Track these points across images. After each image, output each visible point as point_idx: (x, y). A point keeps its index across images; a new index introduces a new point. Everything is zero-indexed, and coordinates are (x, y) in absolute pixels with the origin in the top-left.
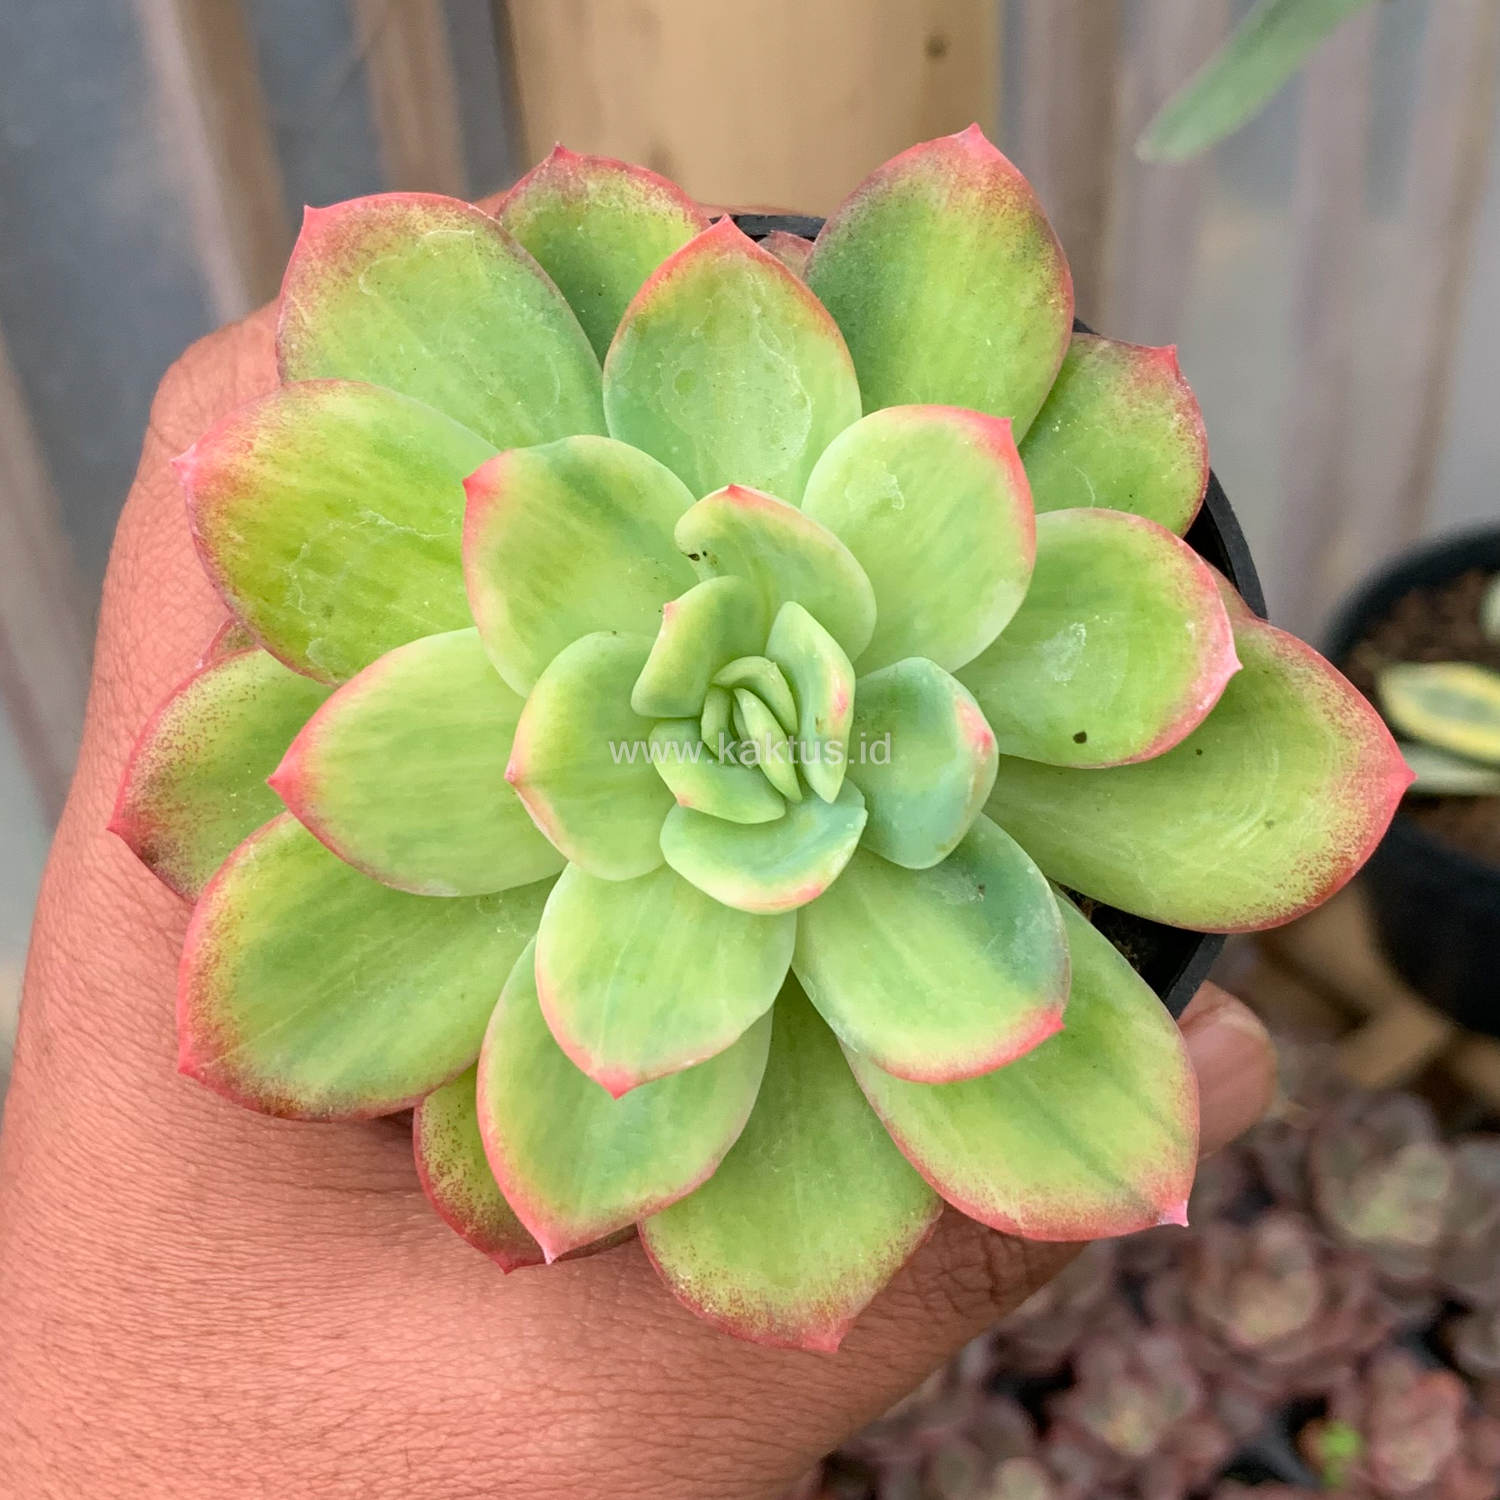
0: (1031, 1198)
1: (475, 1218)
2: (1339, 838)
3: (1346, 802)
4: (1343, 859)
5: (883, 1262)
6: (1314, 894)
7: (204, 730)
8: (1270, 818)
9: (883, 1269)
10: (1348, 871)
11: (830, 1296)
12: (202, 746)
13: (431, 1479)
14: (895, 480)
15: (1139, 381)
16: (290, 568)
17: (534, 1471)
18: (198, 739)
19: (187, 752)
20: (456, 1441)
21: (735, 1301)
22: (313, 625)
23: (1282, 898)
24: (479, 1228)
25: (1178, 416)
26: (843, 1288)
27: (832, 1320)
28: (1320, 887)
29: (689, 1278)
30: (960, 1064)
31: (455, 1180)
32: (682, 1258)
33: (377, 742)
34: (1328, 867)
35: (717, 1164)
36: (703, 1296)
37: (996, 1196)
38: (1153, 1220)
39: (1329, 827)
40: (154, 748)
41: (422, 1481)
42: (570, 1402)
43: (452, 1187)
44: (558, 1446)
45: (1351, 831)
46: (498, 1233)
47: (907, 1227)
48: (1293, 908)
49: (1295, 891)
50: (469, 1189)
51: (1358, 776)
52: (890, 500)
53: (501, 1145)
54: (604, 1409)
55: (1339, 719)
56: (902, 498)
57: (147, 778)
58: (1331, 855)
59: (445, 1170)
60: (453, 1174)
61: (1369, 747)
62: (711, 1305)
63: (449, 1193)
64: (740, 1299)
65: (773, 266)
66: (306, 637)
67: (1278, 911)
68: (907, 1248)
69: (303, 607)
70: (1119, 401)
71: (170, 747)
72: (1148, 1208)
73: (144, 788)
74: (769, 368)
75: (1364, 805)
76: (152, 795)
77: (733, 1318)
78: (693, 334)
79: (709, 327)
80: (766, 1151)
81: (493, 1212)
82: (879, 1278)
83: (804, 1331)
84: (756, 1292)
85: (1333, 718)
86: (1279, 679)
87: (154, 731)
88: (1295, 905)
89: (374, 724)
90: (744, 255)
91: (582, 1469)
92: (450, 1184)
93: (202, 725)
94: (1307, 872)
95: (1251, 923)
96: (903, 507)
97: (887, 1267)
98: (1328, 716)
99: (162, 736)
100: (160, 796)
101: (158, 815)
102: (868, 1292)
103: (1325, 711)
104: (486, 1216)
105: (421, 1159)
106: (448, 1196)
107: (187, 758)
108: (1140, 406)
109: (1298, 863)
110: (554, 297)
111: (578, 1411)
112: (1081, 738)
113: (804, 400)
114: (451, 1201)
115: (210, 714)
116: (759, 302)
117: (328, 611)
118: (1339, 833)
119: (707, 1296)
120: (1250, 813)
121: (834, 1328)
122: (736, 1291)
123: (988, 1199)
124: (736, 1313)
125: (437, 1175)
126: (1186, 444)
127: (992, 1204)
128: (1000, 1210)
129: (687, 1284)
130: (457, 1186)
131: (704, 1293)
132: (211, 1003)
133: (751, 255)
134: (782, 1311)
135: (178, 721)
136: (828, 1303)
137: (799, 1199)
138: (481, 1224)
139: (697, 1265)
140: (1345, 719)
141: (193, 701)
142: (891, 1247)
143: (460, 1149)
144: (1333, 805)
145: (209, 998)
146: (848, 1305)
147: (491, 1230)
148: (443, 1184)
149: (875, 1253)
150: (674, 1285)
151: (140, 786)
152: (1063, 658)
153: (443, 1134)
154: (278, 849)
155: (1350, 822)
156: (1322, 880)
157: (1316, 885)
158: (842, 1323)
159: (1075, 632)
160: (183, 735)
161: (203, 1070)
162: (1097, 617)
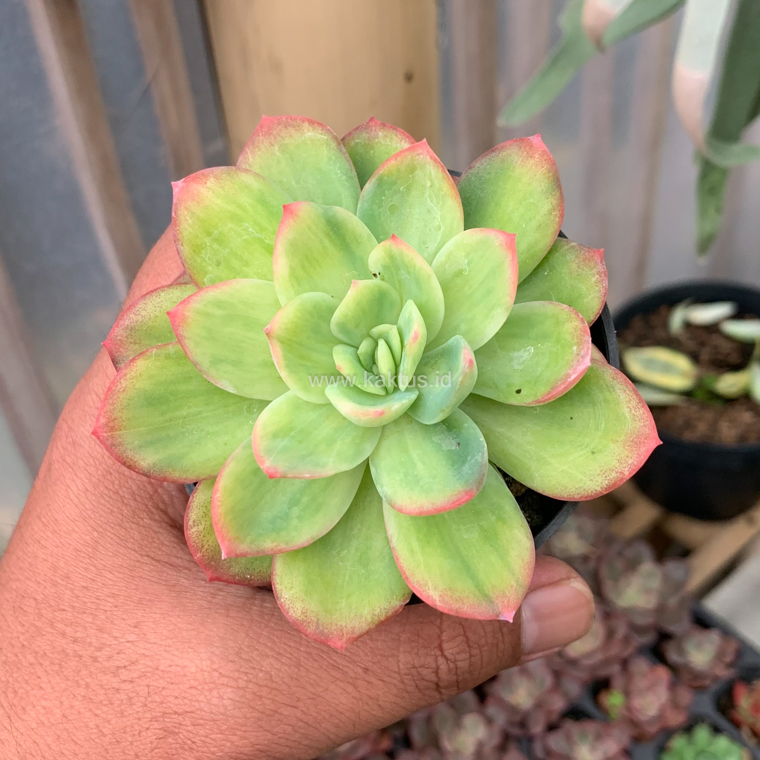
0: (446, 593)
1: (203, 550)
2: (621, 463)
3: (628, 448)
4: (621, 473)
5: (375, 615)
6: (605, 486)
7: (155, 311)
8: (594, 450)
10: (622, 479)
11: (347, 624)
12: (152, 317)
13: (156, 702)
14: (466, 261)
15: (584, 260)
16: (208, 240)
17: (201, 710)
18: (152, 314)
19: (145, 318)
20: (171, 687)
21: (304, 613)
22: (210, 268)
23: (591, 486)
24: (203, 556)
25: (597, 276)
26: (353, 622)
27: (345, 635)
28: (609, 484)
29: (287, 597)
30: (425, 508)
31: (199, 530)
32: (286, 588)
33: (218, 312)
34: (614, 475)
35: (312, 542)
36: (290, 607)
37: (430, 588)
38: (498, 616)
39: (618, 458)
40: (132, 313)
41: (152, 702)
42: (225, 681)
43: (196, 533)
44: (215, 701)
45: (627, 461)
46: (211, 561)
47: (390, 602)
48: (594, 492)
49: (597, 484)
50: (204, 536)
51: (636, 437)
52: (462, 270)
53: (219, 503)
54: (239, 688)
55: (633, 412)
56: (467, 269)
57: (126, 325)
58: (616, 470)
59: (196, 524)
60: (199, 527)
61: (644, 426)
62: (292, 612)
63: (194, 534)
64: (306, 613)
65: (440, 165)
66: (206, 273)
67: (588, 492)
68: (388, 612)
69: (209, 259)
70: (574, 266)
71: (139, 315)
72: (497, 610)
74: (429, 211)
75: (635, 450)
76: (125, 333)
77: (300, 621)
78: (401, 189)
79: (408, 189)
80: (338, 553)
81: (212, 551)
82: (371, 622)
83: (331, 636)
84: (314, 612)
85: (631, 411)
86: (611, 389)
87: (135, 307)
88: (596, 490)
89: (219, 304)
90: (428, 157)
91: (222, 714)
92: (197, 531)
93: (155, 309)
94: (604, 476)
95: (576, 496)
96: (467, 273)
97: (376, 618)
98: (629, 409)
99: (137, 309)
100: (128, 335)
101: (125, 343)
102: (365, 627)
103: (628, 407)
104: (208, 551)
105: (187, 517)
106: (194, 536)
107: (145, 321)
108: (582, 269)
109: (601, 471)
110: (352, 171)
111: (227, 686)
112: (519, 391)
113: (440, 228)
114: (195, 539)
115: (160, 305)
116: (431, 180)
117: (218, 264)
118: (622, 461)
119: (292, 607)
120: (587, 446)
121: (344, 639)
122: (305, 609)
123: (427, 588)
124: (303, 619)
125: (192, 525)
126: (597, 289)
127: (427, 591)
128: (430, 594)
129: (285, 599)
130: (199, 532)
131: (291, 605)
132: (115, 408)
133: (431, 157)
134: (323, 624)
135: (146, 304)
136: (345, 627)
137: (347, 578)
138: (205, 555)
139: (292, 592)
140: (636, 412)
141: (154, 298)
142: (381, 609)
143: (205, 517)
144: (622, 448)
145: (115, 406)
146: (354, 631)
147: (208, 559)
148: (193, 530)
149: (373, 609)
150: (279, 599)
151: (121, 328)
152: (521, 360)
153: (201, 508)
154: (165, 354)
155: (628, 457)
156: (610, 481)
157: (607, 483)
158: (349, 638)
159: (529, 350)
160: (146, 310)
161: (102, 436)
162: (540, 345)
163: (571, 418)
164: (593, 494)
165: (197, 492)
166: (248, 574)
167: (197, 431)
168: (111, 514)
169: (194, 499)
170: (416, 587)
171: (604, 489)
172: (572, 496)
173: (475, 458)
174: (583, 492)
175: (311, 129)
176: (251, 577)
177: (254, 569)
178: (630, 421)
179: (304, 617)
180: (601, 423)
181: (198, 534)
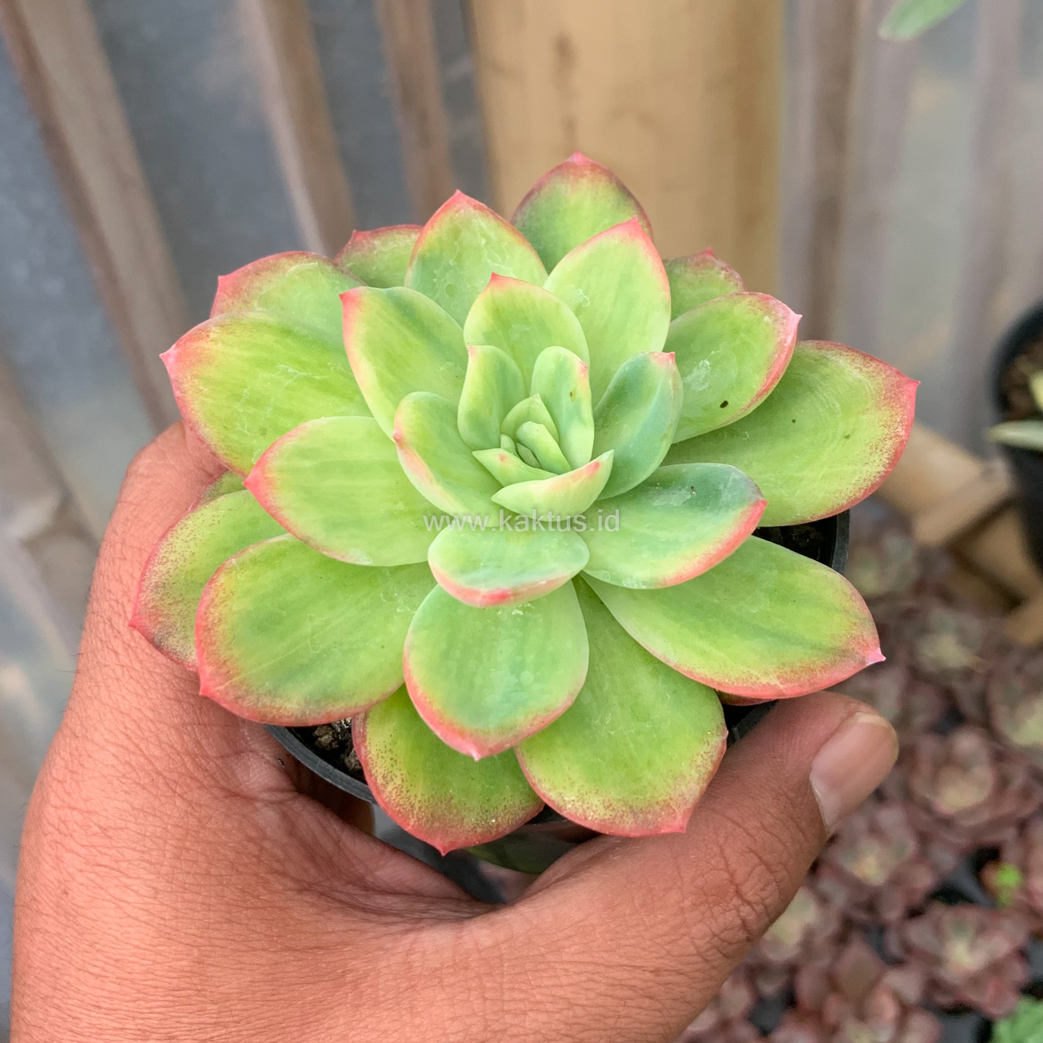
1: (415, 812)
2: (889, 426)
3: (885, 408)
4: (896, 436)
5: (700, 766)
6: (887, 461)
7: (188, 547)
8: (847, 434)
9: (701, 771)
11: (670, 795)
12: (188, 557)
14: (581, 291)
15: (697, 265)
16: (238, 406)
18: (185, 553)
19: (178, 563)
21: (608, 807)
22: (255, 442)
23: (870, 471)
24: (419, 819)
25: (723, 272)
26: (677, 787)
27: (676, 810)
28: (890, 457)
29: (573, 798)
31: (397, 785)
32: (565, 788)
34: (890, 444)
36: (585, 808)
37: (759, 676)
38: (863, 662)
39: (881, 423)
40: (157, 564)
43: (395, 791)
45: (894, 420)
46: (432, 823)
47: (708, 742)
49: (876, 464)
50: (408, 791)
51: (887, 392)
52: (581, 304)
55: (865, 369)
56: (588, 299)
57: (153, 585)
58: (889, 437)
59: (389, 778)
60: (395, 780)
61: (888, 376)
62: (592, 813)
63: (394, 794)
64: (611, 805)
66: (252, 450)
67: (870, 481)
68: (712, 756)
69: (248, 430)
71: (168, 561)
72: (857, 656)
73: (152, 591)
75: (896, 404)
76: (158, 595)
77: (609, 817)
78: (451, 263)
79: (459, 260)
80: (602, 721)
81: (427, 807)
82: (700, 779)
83: (659, 820)
84: (620, 800)
85: (861, 370)
86: (824, 361)
87: (156, 555)
88: (879, 472)
90: (471, 209)
92: (394, 789)
93: (187, 544)
94: (878, 451)
95: (857, 495)
96: (589, 304)
97: (703, 770)
98: (858, 370)
99: (161, 556)
100: (163, 595)
101: (162, 608)
103: (856, 368)
104: (422, 810)
105: (371, 776)
106: (394, 797)
107: (179, 566)
108: (701, 273)
109: (871, 448)
112: (724, 404)
114: (396, 801)
115: (192, 537)
116: (484, 235)
117: (264, 431)
118: (888, 424)
119: (588, 808)
120: (834, 436)
121: (679, 817)
122: (607, 800)
123: (754, 679)
124: (611, 815)
125: (384, 783)
126: (732, 283)
127: (758, 682)
128: (764, 683)
129: (572, 803)
130: (399, 789)
131: (585, 807)
132: (218, 646)
133: (475, 207)
134: (641, 809)
135: (171, 544)
136: (671, 799)
137: (632, 746)
138: (420, 817)
139: (576, 788)
140: (868, 367)
141: (179, 531)
142: (702, 756)
143: (396, 764)
144: (879, 412)
145: (218, 643)
146: (685, 799)
147: (428, 820)
148: (390, 788)
149: (692, 761)
150: (563, 808)
151: (149, 591)
152: (701, 380)
153: (383, 755)
154: (250, 559)
155: (892, 416)
156: (889, 452)
157: (887, 456)
158: (684, 812)
159: (703, 366)
160: (175, 552)
161: (218, 691)
162: (713, 352)
163: (794, 421)
164: (878, 479)
165: (368, 738)
166: (492, 818)
167: (335, 648)
168: (210, 910)
169: (369, 749)
170: (740, 685)
171: (887, 465)
172: (853, 498)
173: (731, 480)
174: (865, 484)
175: (291, 262)
176: (496, 819)
177: (497, 808)
178: (867, 381)
179: (611, 813)
180: (834, 405)
181: (399, 791)
